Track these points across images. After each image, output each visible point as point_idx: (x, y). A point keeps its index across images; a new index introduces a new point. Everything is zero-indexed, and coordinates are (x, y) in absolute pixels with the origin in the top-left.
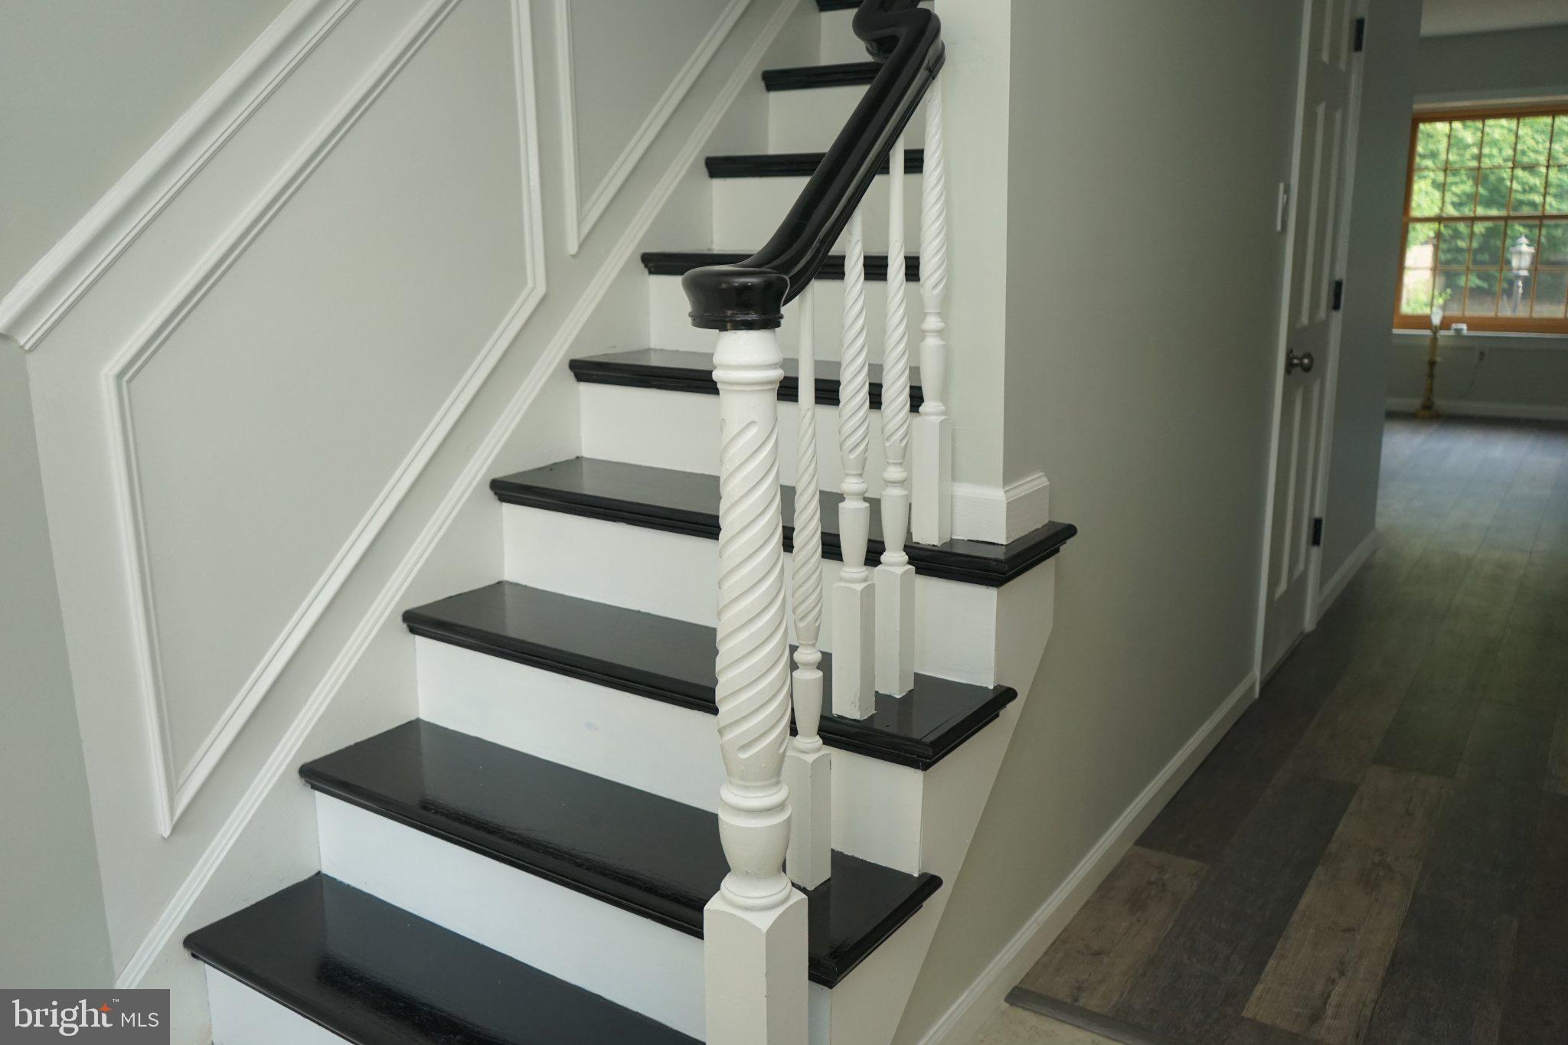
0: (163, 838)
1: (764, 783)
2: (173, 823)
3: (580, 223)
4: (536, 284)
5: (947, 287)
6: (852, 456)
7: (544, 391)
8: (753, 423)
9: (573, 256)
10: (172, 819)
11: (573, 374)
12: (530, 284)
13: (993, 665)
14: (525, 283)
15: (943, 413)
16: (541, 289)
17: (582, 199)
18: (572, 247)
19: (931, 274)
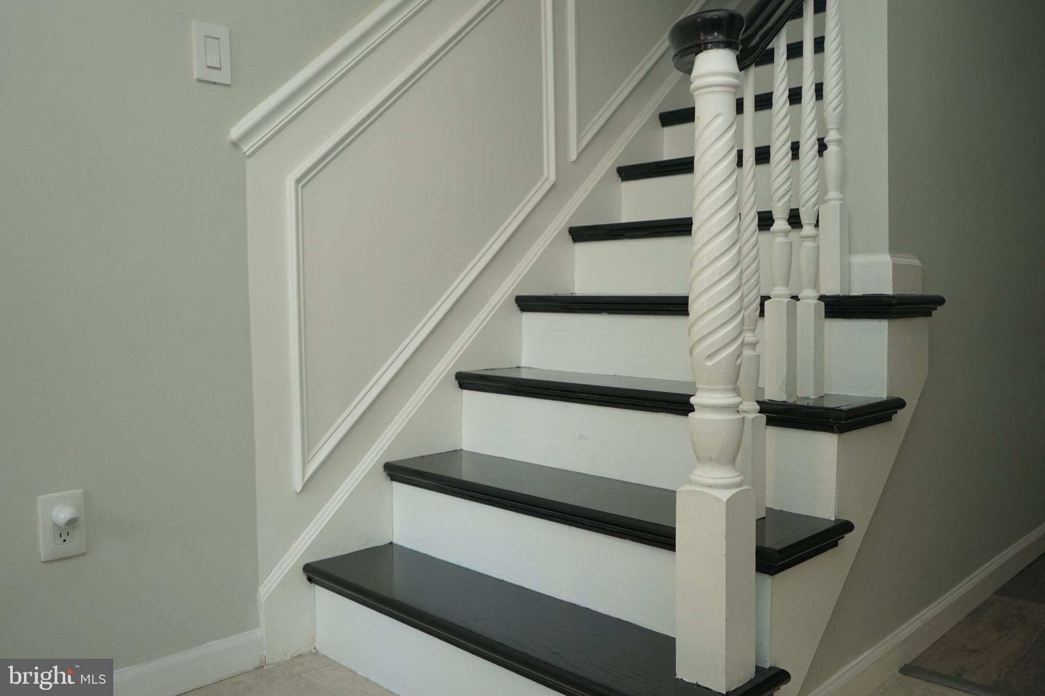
0: (297, 492)
1: (722, 387)
2: (304, 482)
3: (578, 142)
4: (550, 173)
5: (843, 111)
6: (780, 204)
7: (551, 244)
8: (718, 115)
9: (574, 162)
10: (303, 479)
11: (571, 237)
12: (546, 175)
13: (886, 379)
14: (542, 175)
15: (842, 199)
16: (553, 178)
17: (580, 127)
18: (573, 156)
19: (832, 101)
